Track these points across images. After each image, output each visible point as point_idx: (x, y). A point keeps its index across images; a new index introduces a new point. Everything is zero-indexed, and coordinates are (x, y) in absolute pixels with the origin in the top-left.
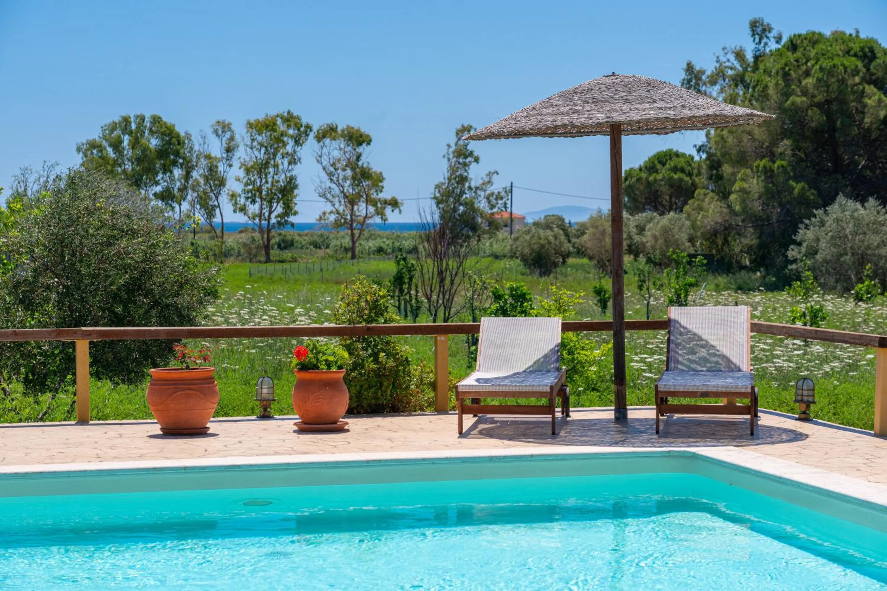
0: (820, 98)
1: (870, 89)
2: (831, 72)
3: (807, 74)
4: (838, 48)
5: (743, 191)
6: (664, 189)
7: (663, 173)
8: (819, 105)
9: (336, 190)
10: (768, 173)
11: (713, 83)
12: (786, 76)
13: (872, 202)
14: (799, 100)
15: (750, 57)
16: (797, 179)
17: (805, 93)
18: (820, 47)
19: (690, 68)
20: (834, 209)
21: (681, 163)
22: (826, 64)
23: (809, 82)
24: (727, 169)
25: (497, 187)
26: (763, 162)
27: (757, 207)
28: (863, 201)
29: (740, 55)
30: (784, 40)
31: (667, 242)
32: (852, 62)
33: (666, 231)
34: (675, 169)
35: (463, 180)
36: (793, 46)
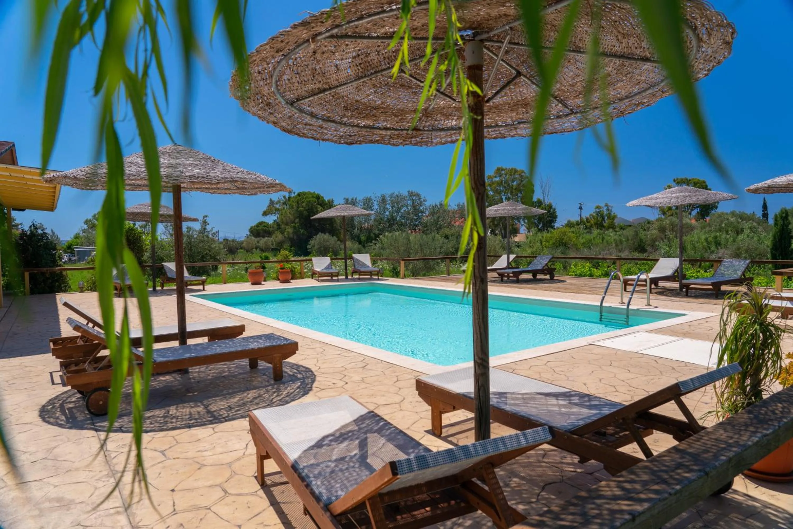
0: (307, 208)
1: (319, 206)
2: (309, 202)
3: (303, 202)
4: (310, 196)
5: (288, 232)
6: (261, 231)
7: (261, 227)
8: (307, 210)
9: (167, 232)
10: (294, 227)
11: (277, 204)
12: (298, 203)
13: (327, 234)
14: (301, 209)
15: (287, 197)
16: (302, 229)
17: (303, 207)
18: (306, 195)
19: (271, 200)
20: (318, 236)
21: (265, 224)
22: (307, 199)
23: (304, 204)
24: (283, 226)
25: (214, 231)
26: (293, 224)
27: (291, 236)
28: (325, 234)
29: (284, 197)
30: (296, 194)
31: (266, 245)
32: (315, 199)
33: (266, 242)
34: (264, 226)
35: (205, 229)
36: (299, 195)
